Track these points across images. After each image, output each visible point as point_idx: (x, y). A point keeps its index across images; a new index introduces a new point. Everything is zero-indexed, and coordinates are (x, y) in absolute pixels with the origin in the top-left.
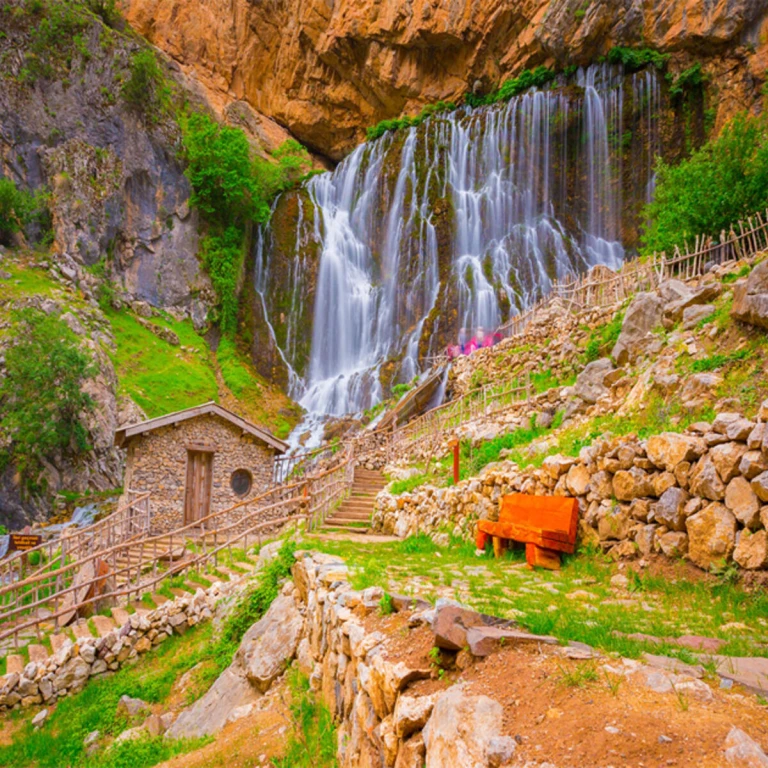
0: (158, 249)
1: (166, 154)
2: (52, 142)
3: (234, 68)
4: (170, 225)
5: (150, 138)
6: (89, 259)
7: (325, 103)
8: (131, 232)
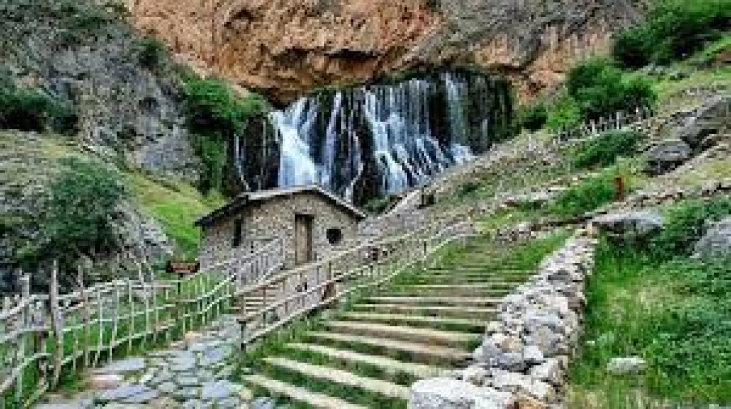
0: (162, 141)
1: (169, 91)
2: (80, 77)
3: (213, 58)
4: (171, 128)
5: (158, 82)
6: (108, 142)
7: (277, 78)
8: (140, 130)
